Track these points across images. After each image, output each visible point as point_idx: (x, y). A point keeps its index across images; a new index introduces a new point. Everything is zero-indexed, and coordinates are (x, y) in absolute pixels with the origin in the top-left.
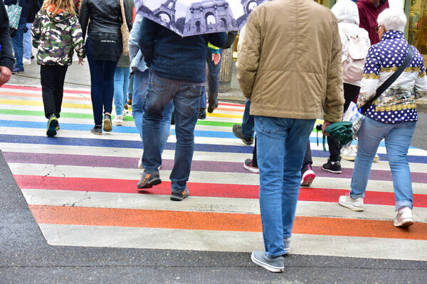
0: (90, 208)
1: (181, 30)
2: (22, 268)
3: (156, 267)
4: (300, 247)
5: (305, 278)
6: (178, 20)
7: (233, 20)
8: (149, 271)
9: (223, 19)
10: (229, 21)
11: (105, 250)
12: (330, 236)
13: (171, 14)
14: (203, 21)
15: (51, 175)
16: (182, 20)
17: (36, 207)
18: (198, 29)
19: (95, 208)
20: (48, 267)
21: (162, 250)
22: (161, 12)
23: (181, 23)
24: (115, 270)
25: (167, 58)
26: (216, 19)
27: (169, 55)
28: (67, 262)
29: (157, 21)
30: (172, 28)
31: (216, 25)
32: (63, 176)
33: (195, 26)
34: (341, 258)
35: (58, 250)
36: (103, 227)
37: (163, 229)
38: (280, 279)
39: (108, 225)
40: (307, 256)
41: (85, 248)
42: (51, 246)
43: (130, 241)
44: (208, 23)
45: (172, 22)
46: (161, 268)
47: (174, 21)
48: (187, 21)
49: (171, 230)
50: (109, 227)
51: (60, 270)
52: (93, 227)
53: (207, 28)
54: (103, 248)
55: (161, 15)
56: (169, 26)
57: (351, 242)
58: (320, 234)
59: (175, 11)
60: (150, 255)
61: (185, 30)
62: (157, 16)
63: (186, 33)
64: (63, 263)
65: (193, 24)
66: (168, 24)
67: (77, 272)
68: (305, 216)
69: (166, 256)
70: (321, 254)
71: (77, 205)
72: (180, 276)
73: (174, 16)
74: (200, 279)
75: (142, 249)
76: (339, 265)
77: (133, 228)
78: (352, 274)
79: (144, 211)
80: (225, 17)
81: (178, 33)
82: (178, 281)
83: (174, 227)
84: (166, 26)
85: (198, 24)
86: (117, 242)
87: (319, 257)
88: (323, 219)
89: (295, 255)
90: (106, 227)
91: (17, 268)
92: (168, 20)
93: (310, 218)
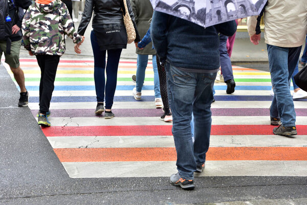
0: (99, 149)
1: (203, 21)
2: (52, 197)
3: (152, 191)
4: (260, 170)
5: (266, 194)
6: (199, 11)
7: (251, 5)
8: (147, 194)
9: (242, 5)
10: (248, 6)
11: (113, 180)
12: (283, 161)
13: (191, 6)
14: (223, 10)
15: (68, 125)
16: (203, 11)
17: (59, 150)
18: (220, 18)
19: (102, 148)
20: (71, 194)
21: (155, 178)
22: (180, 6)
23: (202, 14)
24: (121, 194)
25: (183, 47)
26: (235, 6)
27: (184, 45)
28: (85, 190)
29: (176, 15)
30: (193, 20)
31: (236, 12)
32: (77, 126)
33: (216, 16)
34: (292, 177)
35: (77, 181)
36: (110, 163)
37: (155, 162)
38: (247, 195)
39: (114, 160)
40: (266, 177)
41: (98, 179)
42: (72, 179)
43: (131, 172)
44: (229, 11)
45: (192, 14)
46: (155, 191)
47: (194, 13)
48: (207, 11)
49: (161, 162)
50: (115, 162)
51: (81, 197)
52: (102, 163)
53: (228, 16)
54: (111, 178)
55: (180, 8)
56: (189, 18)
57: (299, 165)
58: (274, 160)
59: (194, 3)
60: (147, 182)
61: (207, 20)
62: (176, 10)
63: (208, 23)
64: (82, 191)
65: (214, 13)
66: (189, 17)
67: (93, 197)
68: (263, 146)
69: (159, 182)
70: (277, 175)
71: (89, 147)
72: (171, 197)
73: (193, 8)
74: (186, 198)
75: (140, 178)
76: (290, 183)
77: (132, 162)
78: (301, 189)
79: (140, 148)
80: (244, 3)
81: (200, 24)
82: (170, 200)
83: (163, 160)
84: (186, 18)
85: (219, 12)
86: (121, 173)
87: (275, 177)
88: (277, 148)
89: (257, 177)
90: (112, 162)
91: (48, 197)
92: (188, 13)
93: (266, 148)
